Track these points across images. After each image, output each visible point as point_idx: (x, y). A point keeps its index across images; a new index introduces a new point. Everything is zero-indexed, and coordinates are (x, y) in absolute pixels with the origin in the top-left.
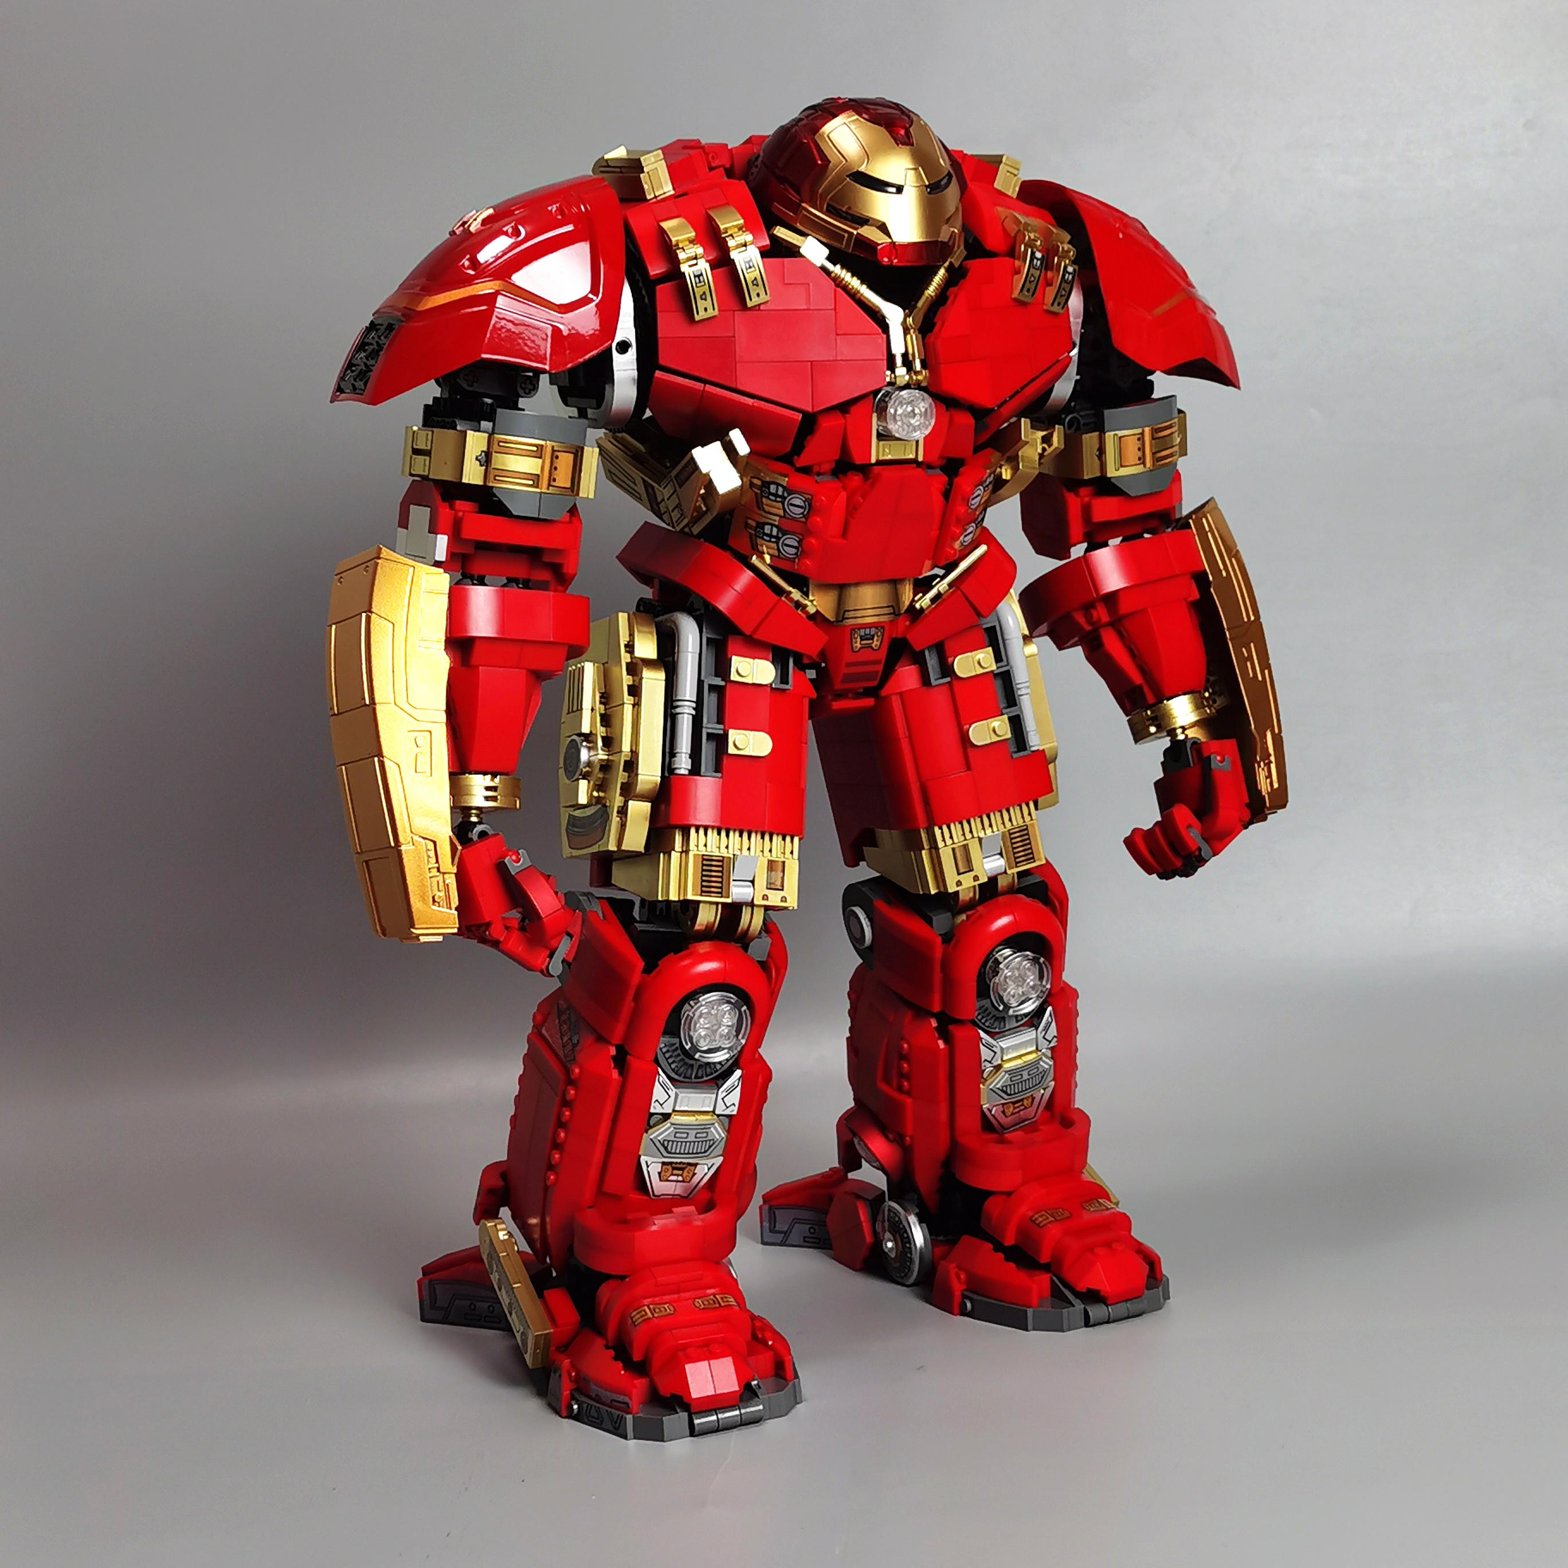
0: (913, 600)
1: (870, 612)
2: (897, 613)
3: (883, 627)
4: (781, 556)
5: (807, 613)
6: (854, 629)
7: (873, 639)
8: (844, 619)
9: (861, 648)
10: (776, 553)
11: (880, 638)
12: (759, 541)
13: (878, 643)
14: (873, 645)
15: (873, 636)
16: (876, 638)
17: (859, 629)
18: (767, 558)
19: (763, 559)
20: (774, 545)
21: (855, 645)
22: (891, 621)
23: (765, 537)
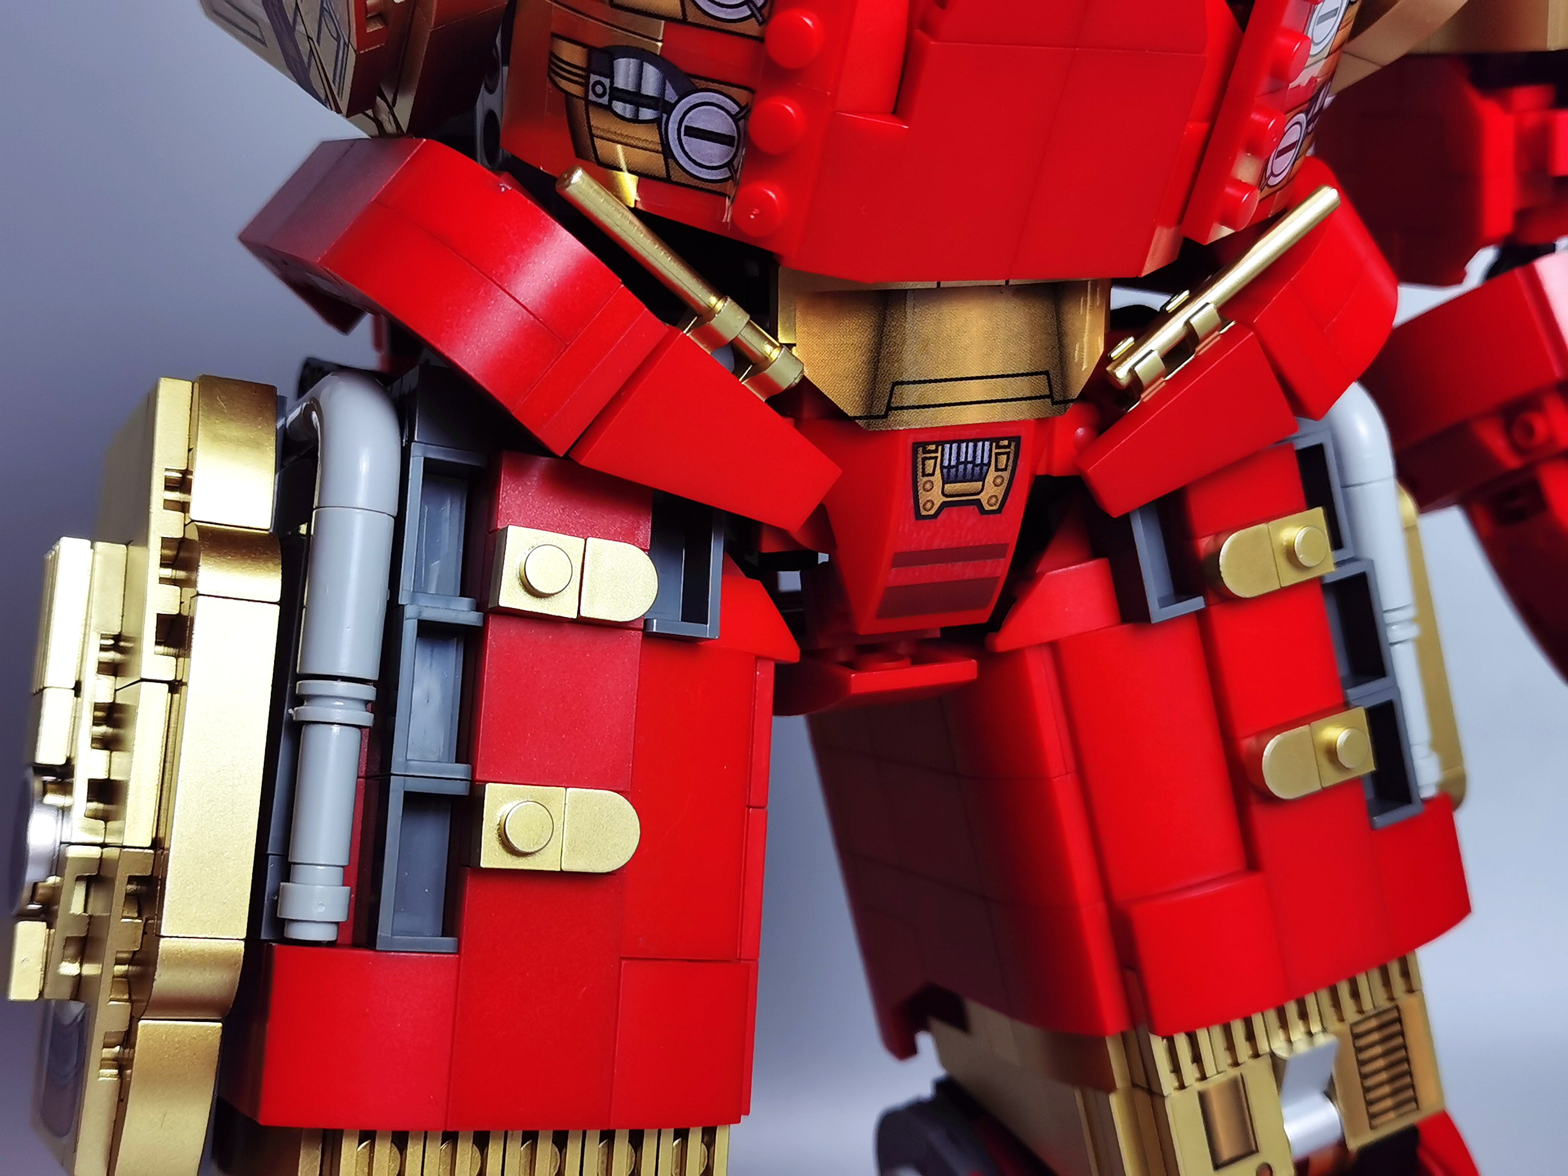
0: (1106, 359)
1: (976, 390)
2: (1057, 398)
3: (1016, 440)
4: (676, 175)
5: (765, 384)
6: (924, 444)
7: (983, 479)
8: (889, 408)
9: (944, 505)
10: (655, 163)
11: (1006, 475)
12: (599, 122)
13: (1000, 492)
14: (983, 497)
15: (984, 467)
16: (991, 475)
17: (942, 443)
18: (629, 183)
19: (612, 188)
20: (651, 136)
21: (923, 497)
22: (1039, 421)
23: (618, 106)
